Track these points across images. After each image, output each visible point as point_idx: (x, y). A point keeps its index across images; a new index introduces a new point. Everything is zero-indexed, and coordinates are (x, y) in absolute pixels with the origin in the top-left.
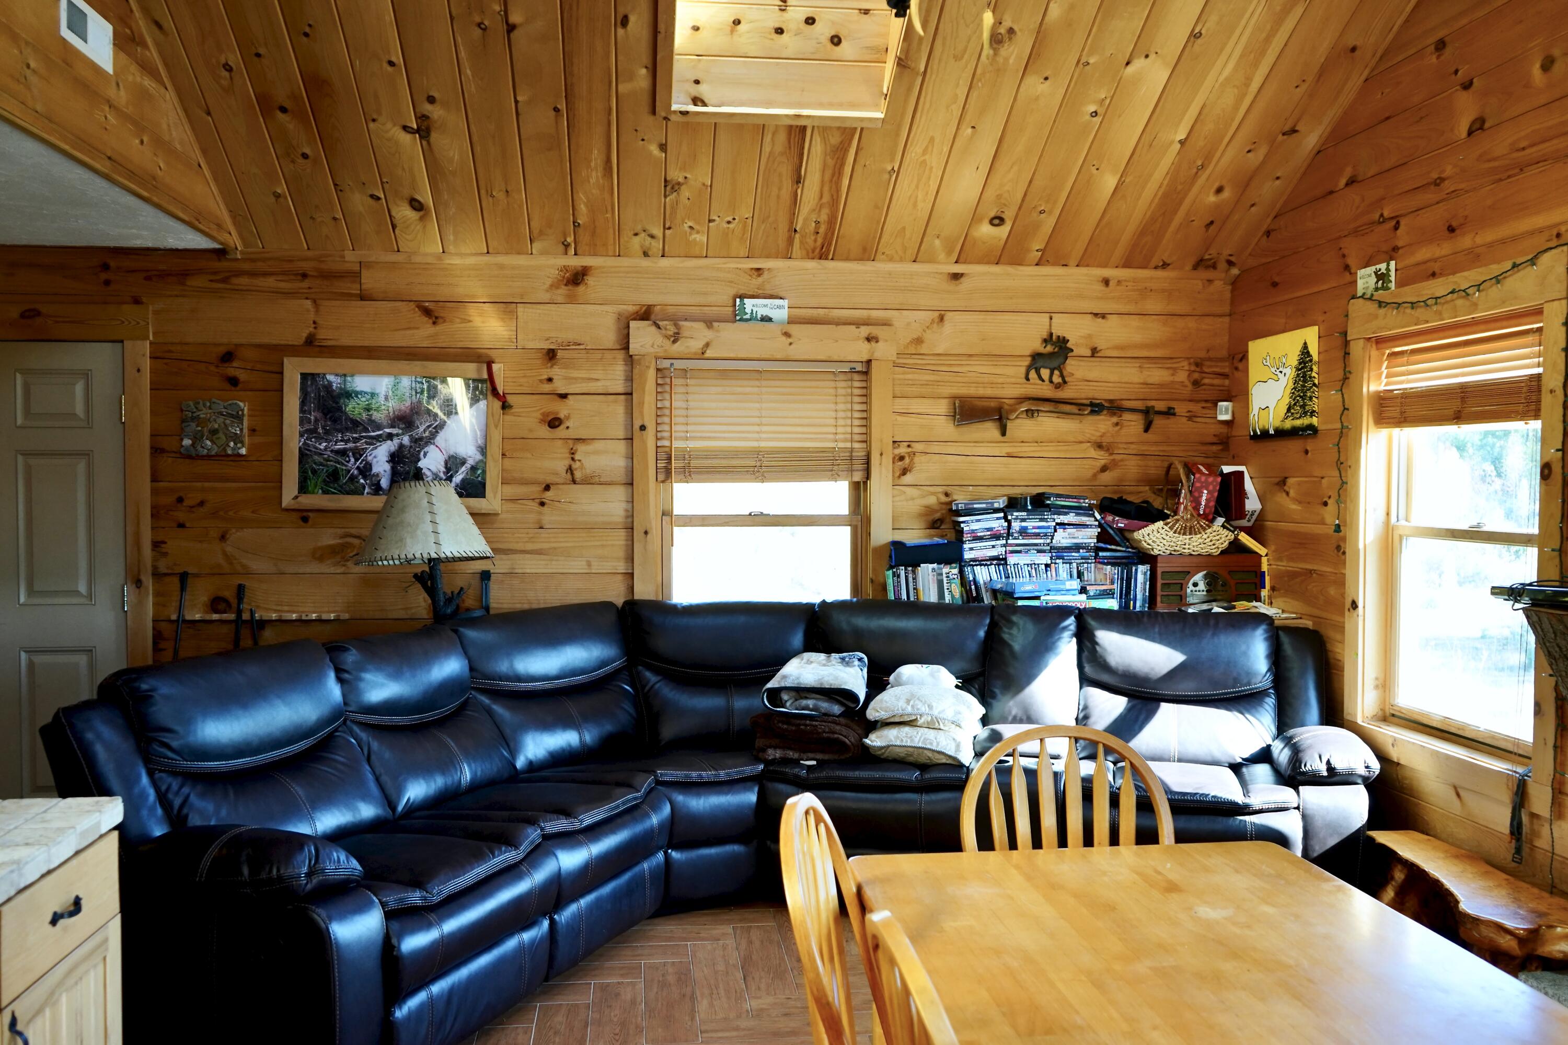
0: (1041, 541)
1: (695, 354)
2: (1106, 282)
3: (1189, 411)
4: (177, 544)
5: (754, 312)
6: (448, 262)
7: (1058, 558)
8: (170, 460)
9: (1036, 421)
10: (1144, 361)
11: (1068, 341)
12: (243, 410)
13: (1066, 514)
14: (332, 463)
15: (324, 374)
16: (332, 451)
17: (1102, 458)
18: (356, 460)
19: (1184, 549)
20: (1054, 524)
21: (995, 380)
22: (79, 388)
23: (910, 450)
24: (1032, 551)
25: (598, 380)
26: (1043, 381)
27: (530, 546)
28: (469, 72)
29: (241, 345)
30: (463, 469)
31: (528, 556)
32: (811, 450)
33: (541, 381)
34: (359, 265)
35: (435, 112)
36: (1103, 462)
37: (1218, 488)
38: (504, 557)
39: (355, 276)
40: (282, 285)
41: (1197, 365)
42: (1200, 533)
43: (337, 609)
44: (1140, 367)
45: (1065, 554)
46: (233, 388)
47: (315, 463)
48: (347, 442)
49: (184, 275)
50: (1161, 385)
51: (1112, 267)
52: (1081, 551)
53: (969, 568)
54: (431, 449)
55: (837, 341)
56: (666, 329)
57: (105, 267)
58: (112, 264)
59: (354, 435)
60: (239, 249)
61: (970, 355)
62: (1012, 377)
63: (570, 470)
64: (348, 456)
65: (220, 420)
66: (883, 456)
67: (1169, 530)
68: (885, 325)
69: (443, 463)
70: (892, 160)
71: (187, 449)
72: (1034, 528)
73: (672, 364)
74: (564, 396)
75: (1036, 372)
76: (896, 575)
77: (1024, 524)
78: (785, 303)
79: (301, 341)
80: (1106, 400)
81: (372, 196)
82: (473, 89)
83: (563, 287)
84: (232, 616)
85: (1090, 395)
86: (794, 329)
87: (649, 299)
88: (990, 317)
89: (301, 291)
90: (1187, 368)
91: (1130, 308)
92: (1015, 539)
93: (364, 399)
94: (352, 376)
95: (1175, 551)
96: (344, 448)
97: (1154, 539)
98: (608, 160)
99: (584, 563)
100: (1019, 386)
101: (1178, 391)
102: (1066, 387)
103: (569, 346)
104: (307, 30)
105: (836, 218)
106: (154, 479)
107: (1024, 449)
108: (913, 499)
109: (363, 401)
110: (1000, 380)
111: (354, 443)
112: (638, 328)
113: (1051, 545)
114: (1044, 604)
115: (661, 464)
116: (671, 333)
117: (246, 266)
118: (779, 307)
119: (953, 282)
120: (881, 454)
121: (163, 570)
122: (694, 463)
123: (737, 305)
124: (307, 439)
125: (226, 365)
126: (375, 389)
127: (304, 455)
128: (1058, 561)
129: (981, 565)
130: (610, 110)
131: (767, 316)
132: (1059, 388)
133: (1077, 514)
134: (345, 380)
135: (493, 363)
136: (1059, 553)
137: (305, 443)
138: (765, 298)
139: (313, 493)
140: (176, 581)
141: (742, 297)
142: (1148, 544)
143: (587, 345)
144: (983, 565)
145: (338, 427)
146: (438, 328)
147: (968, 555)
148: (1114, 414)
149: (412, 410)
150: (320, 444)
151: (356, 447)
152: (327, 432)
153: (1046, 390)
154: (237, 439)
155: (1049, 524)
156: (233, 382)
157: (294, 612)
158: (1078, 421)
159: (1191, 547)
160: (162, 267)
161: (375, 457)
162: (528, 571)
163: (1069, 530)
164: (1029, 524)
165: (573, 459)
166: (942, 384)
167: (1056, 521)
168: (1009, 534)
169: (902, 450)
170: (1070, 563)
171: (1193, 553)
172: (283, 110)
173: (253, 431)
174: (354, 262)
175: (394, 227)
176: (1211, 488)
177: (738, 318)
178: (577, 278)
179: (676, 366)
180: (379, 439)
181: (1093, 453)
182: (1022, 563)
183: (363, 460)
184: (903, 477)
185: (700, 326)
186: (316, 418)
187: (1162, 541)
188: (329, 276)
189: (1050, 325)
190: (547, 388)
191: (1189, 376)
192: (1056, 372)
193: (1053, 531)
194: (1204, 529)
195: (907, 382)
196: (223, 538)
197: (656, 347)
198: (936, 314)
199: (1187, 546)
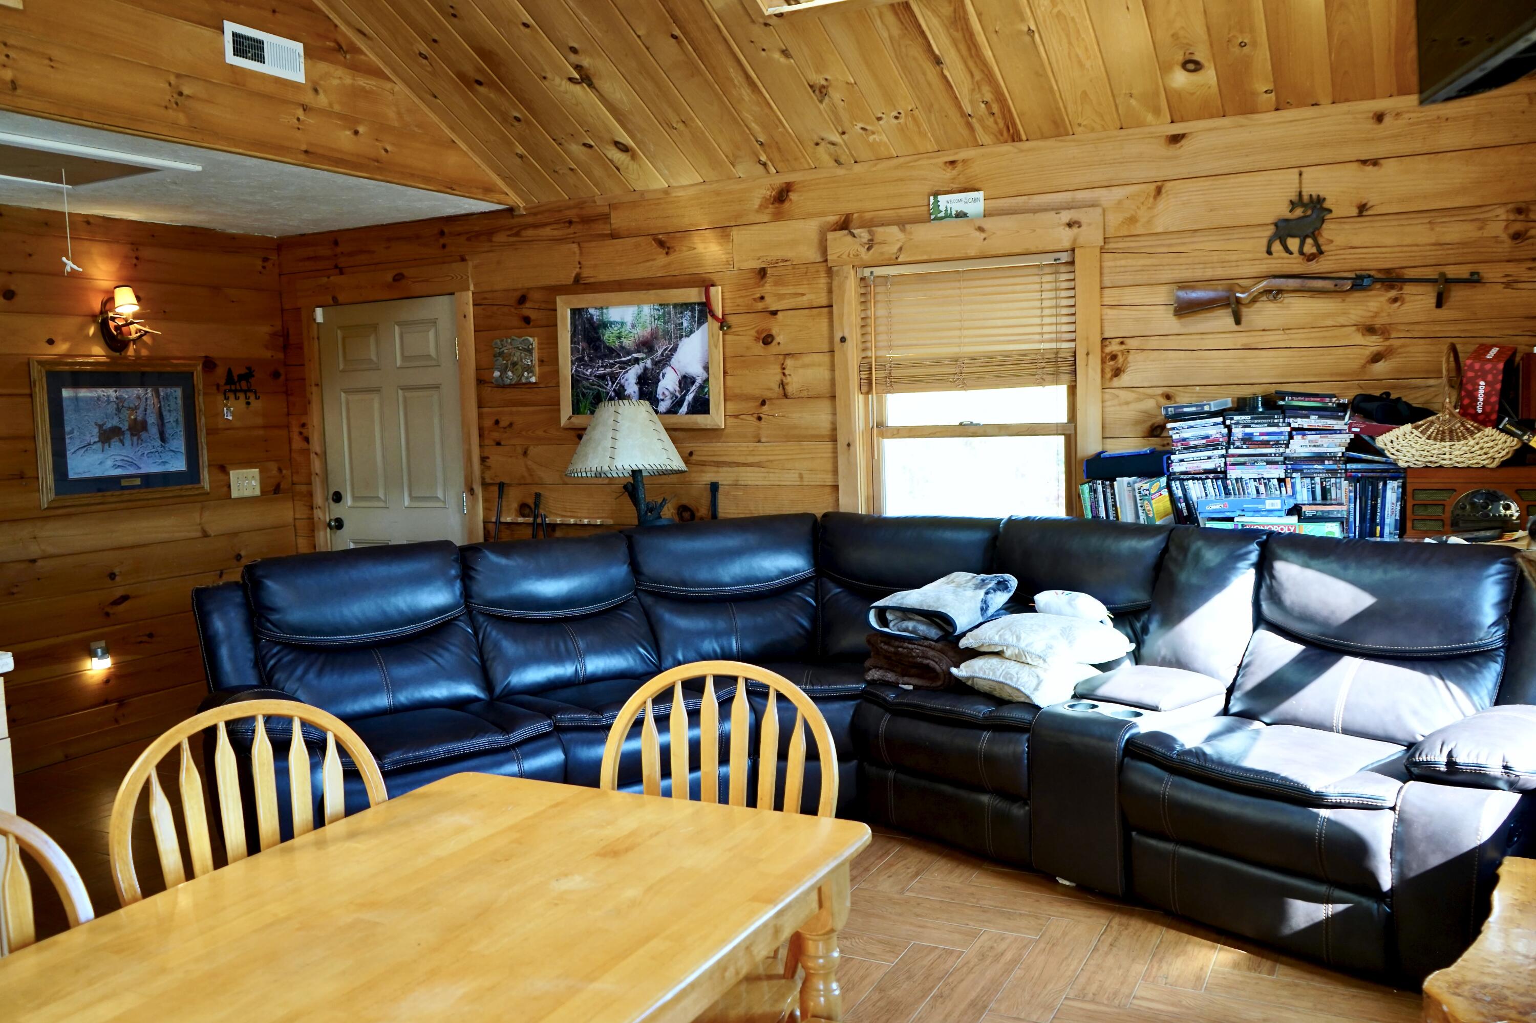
0: (1272, 451)
1: (890, 259)
2: (1379, 118)
3: (1507, 276)
4: (497, 458)
5: (949, 209)
6: (674, 194)
7: (1295, 470)
8: (489, 389)
9: (1281, 302)
10: (1437, 214)
11: (1324, 199)
12: (532, 344)
13: (1307, 417)
14: (596, 387)
15: (587, 309)
16: (595, 376)
17: (1374, 343)
18: (613, 383)
19: (1444, 459)
20: (1288, 429)
21: (1227, 258)
22: (431, 334)
23: (1123, 347)
24: (1260, 463)
25: (803, 295)
26: (1291, 253)
27: (750, 459)
28: (586, 18)
29: (531, 288)
30: (694, 387)
31: (749, 469)
32: (1014, 353)
33: (755, 300)
34: (608, 207)
35: (586, 62)
36: (1375, 349)
37: (1500, 377)
38: (729, 469)
39: (606, 218)
40: (555, 233)
41: (1519, 211)
42: (1465, 438)
43: (604, 515)
44: (1430, 222)
45: (1304, 467)
46: (528, 326)
47: (584, 388)
48: (605, 367)
49: (490, 234)
50: (1463, 244)
51: (1383, 97)
52: (1326, 462)
53: (1178, 483)
54: (668, 370)
55: (1035, 231)
56: (860, 237)
57: (442, 233)
58: (446, 230)
59: (611, 361)
60: (521, 206)
61: (1195, 231)
62: (1249, 252)
63: (782, 385)
64: (607, 381)
65: (518, 354)
66: (1090, 356)
67: (1420, 435)
68: (1092, 206)
69: (678, 383)
70: (1023, 19)
71: (497, 379)
72: (1262, 434)
73: (872, 273)
74: (774, 313)
75: (1281, 242)
76: (1094, 491)
77: (1248, 430)
78: (980, 195)
79: (570, 281)
80: (1379, 271)
81: (585, 145)
82: (599, 34)
83: (771, 206)
84: (530, 520)
85: (1357, 265)
86: (988, 224)
87: (847, 207)
88: (1221, 181)
89: (569, 236)
90: (1504, 217)
91: (1418, 146)
92: (1238, 448)
93: (616, 328)
94: (607, 308)
95: (1431, 462)
96: (604, 373)
97: (1399, 447)
98: (748, 77)
99: (797, 475)
100: (1257, 262)
101: (1490, 250)
102: (1322, 258)
103: (777, 263)
104: (452, 11)
105: (1003, 94)
106: (480, 406)
107: (1265, 339)
108: (1127, 403)
109: (615, 329)
110: (1234, 257)
111: (611, 368)
112: (835, 239)
113: (1285, 455)
114: (1240, 527)
115: (864, 376)
116: (865, 240)
117: (530, 220)
118: (974, 200)
119: (1172, 146)
120: (1088, 354)
121: (488, 480)
122: (895, 373)
123: (931, 203)
124: (577, 367)
125: (521, 307)
126: (623, 319)
127: (576, 381)
128: (1294, 475)
129: (1193, 479)
130: (717, 26)
131: (961, 211)
132: (1312, 260)
133: (1320, 417)
134: (602, 313)
135: (713, 285)
136: (1295, 464)
137: (576, 371)
138: (960, 192)
139: (584, 414)
140: (496, 489)
141: (936, 194)
142: (1393, 454)
143: (793, 261)
144: (1198, 479)
145: (599, 354)
146: (672, 257)
147: (1177, 468)
148: (1392, 287)
149: (652, 335)
150: (587, 371)
151: (613, 371)
152: (591, 360)
153: (1295, 264)
154: (529, 369)
155: (1282, 429)
156: (527, 320)
157: (571, 517)
158: (1340, 300)
159: (1452, 456)
160: (477, 229)
161: (627, 380)
162: (750, 483)
163: (1310, 437)
164: (1256, 431)
165: (784, 374)
166: (1161, 268)
167: (1293, 425)
168: (1229, 443)
169: (1114, 347)
170: (1312, 478)
171: (1457, 465)
172: (480, 83)
173: (541, 362)
174: (603, 206)
175: (618, 169)
176: (1490, 377)
177: (932, 217)
178: (782, 196)
179: (875, 274)
180: (628, 363)
181: (1359, 339)
182: (1246, 476)
183: (618, 383)
184: (1115, 379)
185: (894, 229)
186: (583, 347)
187: (1409, 449)
188: (587, 220)
189: (1300, 183)
190: (760, 306)
191: (1506, 227)
192: (1309, 241)
193: (1287, 438)
194: (1472, 434)
195: (1118, 269)
196: (525, 453)
197: (851, 256)
198: (1153, 187)
199: (1446, 457)
